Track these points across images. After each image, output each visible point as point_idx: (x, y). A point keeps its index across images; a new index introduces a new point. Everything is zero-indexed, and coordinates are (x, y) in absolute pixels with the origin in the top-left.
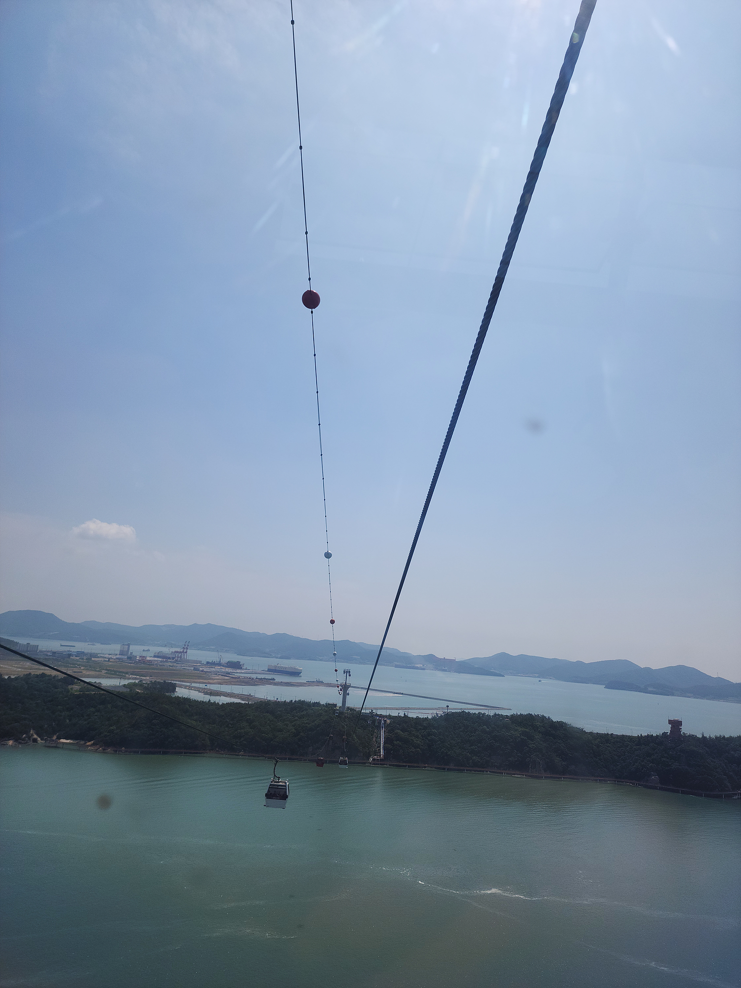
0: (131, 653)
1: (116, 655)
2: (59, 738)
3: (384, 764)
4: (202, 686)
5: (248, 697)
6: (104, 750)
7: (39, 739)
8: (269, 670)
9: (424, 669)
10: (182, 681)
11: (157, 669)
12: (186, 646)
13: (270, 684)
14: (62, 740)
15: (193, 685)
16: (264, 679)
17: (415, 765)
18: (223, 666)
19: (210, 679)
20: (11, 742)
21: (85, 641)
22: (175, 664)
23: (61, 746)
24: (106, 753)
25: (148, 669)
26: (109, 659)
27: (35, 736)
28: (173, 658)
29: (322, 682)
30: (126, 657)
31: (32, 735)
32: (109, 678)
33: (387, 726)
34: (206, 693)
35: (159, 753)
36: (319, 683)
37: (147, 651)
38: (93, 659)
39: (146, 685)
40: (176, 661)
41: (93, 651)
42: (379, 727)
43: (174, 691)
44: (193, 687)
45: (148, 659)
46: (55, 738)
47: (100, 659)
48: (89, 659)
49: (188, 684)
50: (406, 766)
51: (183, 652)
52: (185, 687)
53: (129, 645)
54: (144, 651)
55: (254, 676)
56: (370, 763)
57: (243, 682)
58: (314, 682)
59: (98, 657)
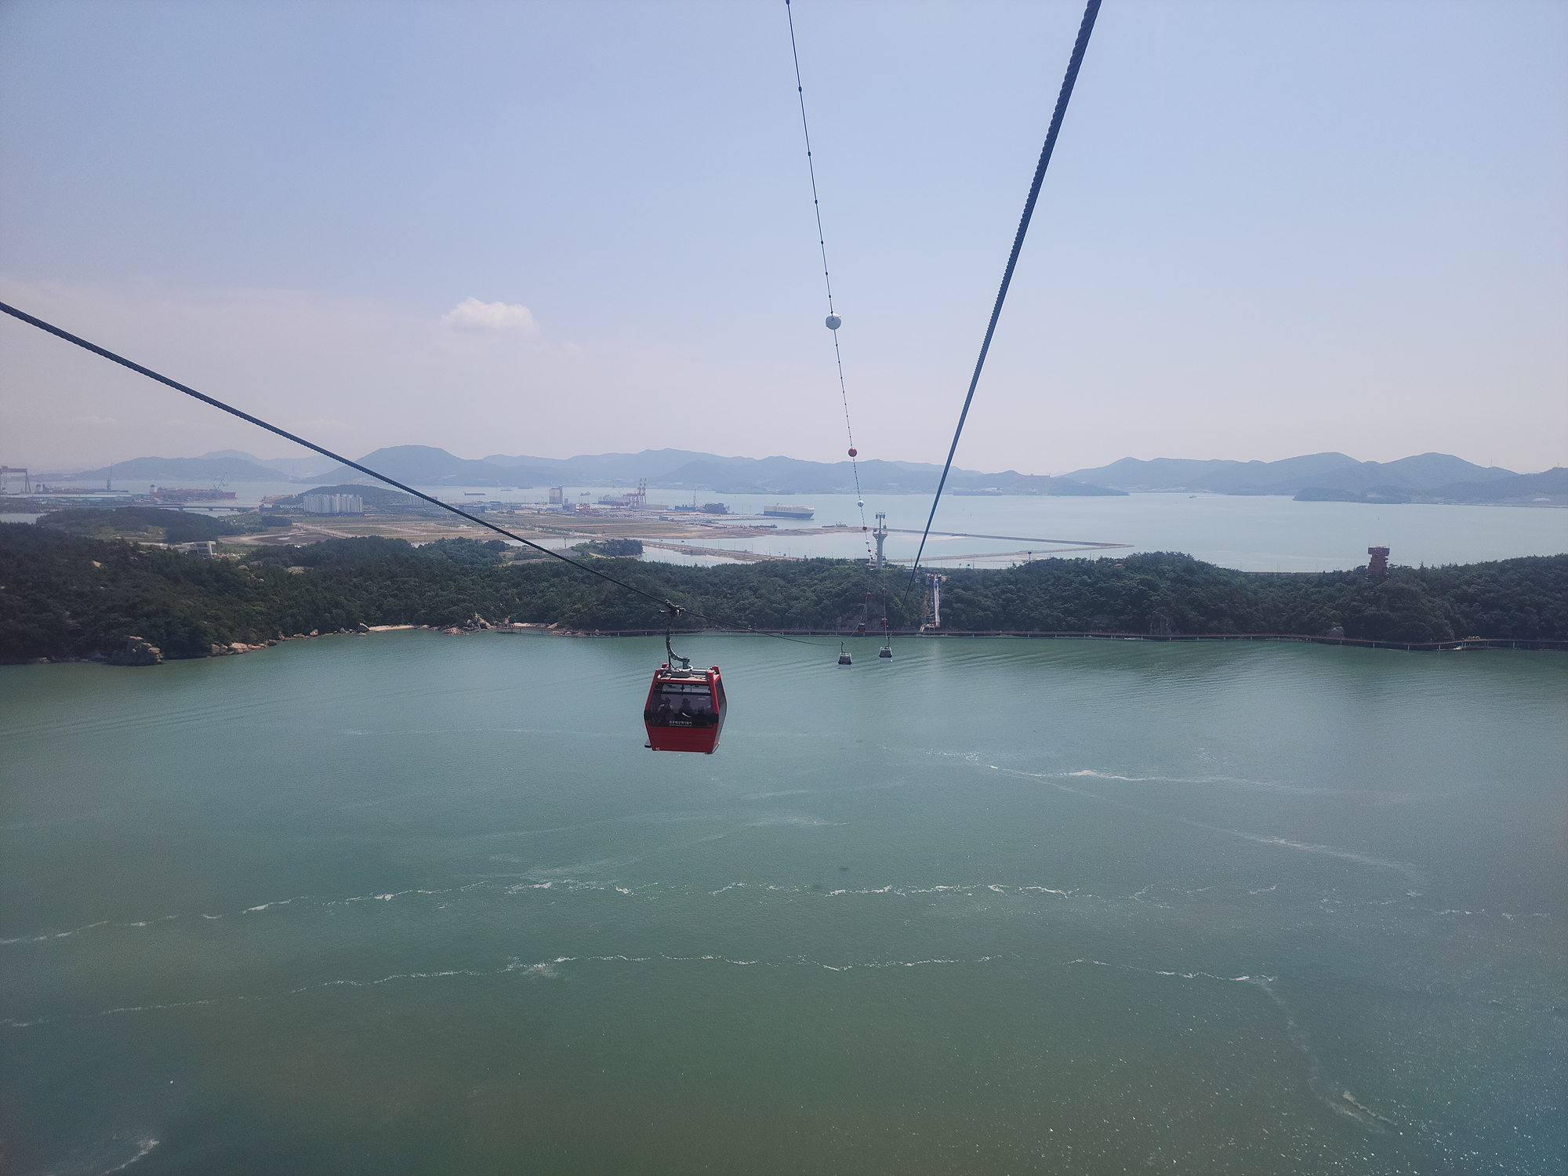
0: (566, 500)
1: (546, 504)
2: (512, 621)
3: (942, 634)
4: (677, 542)
5: (744, 555)
6: (573, 633)
7: (488, 624)
8: (766, 513)
9: (999, 494)
10: (649, 537)
11: (608, 522)
12: (643, 486)
13: (771, 533)
14: (516, 624)
15: (665, 541)
16: (761, 526)
17: (985, 632)
18: (699, 511)
19: (686, 531)
20: (455, 630)
21: (497, 486)
22: (631, 513)
23: (518, 631)
24: (577, 637)
25: (597, 522)
26: (539, 510)
27: (483, 621)
28: (627, 504)
29: (845, 526)
30: (560, 506)
31: (478, 620)
32: (548, 538)
33: (942, 585)
34: (685, 552)
35: (643, 634)
36: (841, 527)
37: (586, 494)
38: (516, 512)
39: (602, 546)
40: (632, 507)
41: (513, 501)
42: (931, 587)
43: (640, 551)
44: (664, 545)
45: (592, 507)
46: (507, 621)
47: (526, 512)
48: (511, 512)
49: (658, 541)
50: (971, 635)
51: (639, 494)
52: (654, 545)
53: (560, 489)
54: (582, 495)
55: (746, 524)
56: (922, 634)
57: (733, 533)
58: (833, 526)
59: (522, 509)
